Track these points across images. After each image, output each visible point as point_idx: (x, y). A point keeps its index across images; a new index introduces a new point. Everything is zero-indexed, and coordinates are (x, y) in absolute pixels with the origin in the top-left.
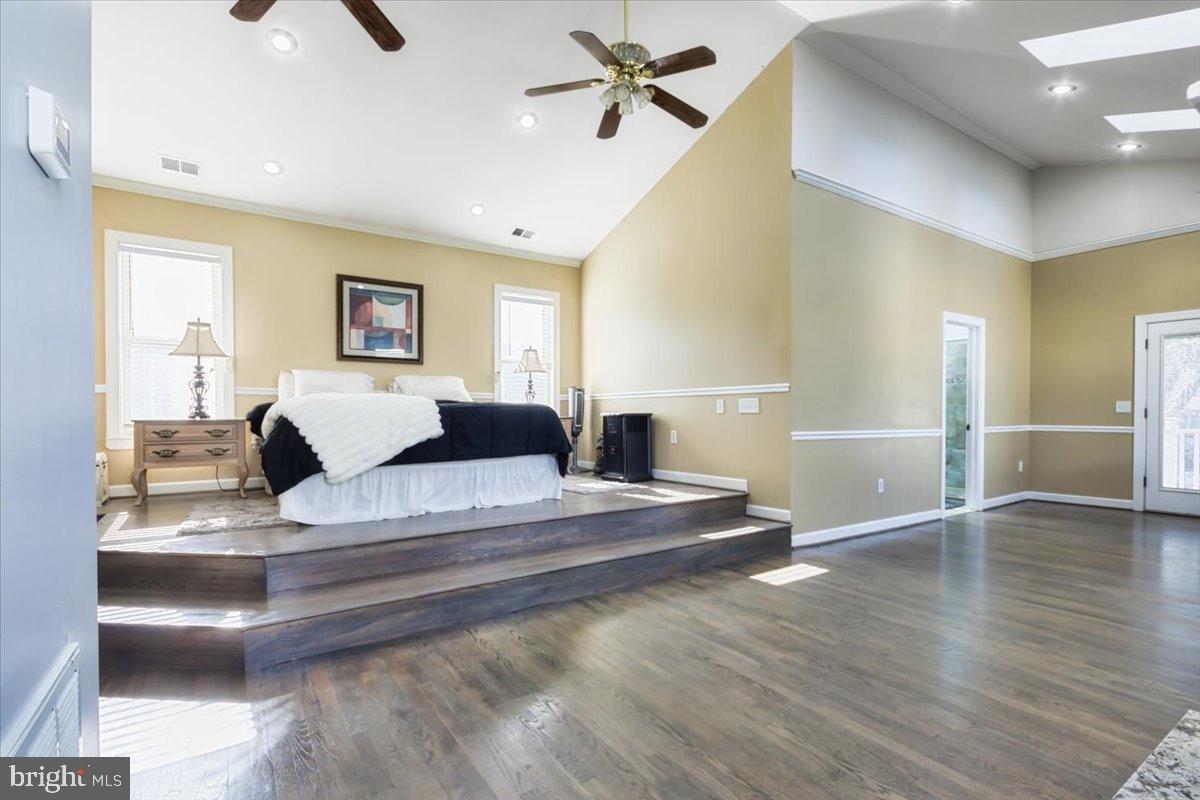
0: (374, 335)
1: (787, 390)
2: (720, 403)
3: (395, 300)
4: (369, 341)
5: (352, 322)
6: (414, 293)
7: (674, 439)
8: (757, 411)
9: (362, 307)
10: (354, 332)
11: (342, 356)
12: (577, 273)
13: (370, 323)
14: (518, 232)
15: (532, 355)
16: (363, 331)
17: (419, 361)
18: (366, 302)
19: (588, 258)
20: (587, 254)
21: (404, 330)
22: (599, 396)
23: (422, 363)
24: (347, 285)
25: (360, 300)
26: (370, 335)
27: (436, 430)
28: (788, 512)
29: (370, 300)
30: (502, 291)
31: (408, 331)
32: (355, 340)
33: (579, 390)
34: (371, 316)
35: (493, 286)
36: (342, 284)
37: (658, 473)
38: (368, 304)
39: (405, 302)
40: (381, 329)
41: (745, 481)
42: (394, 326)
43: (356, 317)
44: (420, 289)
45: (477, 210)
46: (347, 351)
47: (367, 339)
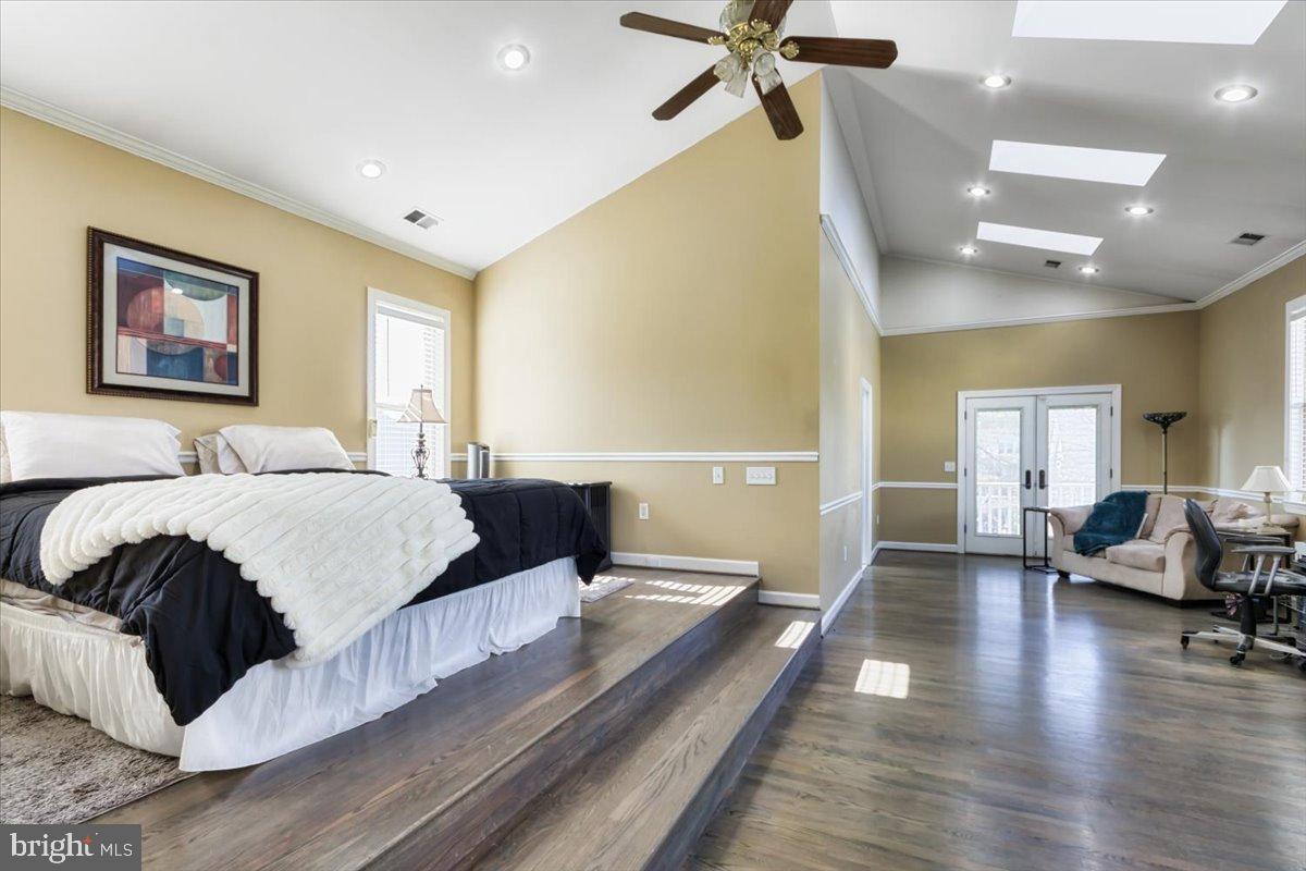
0: (167, 349)
1: (816, 459)
2: (717, 473)
3: (208, 291)
4: (156, 360)
5: (122, 322)
6: (243, 284)
7: (644, 513)
8: (773, 482)
9: (143, 297)
10: (125, 341)
11: (97, 385)
12: (470, 289)
13: (159, 327)
14: (414, 217)
15: (426, 397)
16: (144, 342)
17: (251, 400)
18: (150, 287)
19: (483, 270)
20: (485, 267)
21: (224, 347)
22: (506, 456)
23: (256, 404)
24: (112, 253)
25: (137, 284)
26: (159, 349)
27: (462, 537)
28: (817, 597)
29: (160, 285)
30: (378, 299)
31: (231, 348)
32: (126, 357)
33: (484, 448)
34: (162, 314)
35: (366, 289)
36: (102, 247)
37: (618, 557)
38: (154, 292)
39: (225, 298)
40: (180, 340)
41: (756, 563)
42: (206, 338)
43: (130, 315)
44: (253, 278)
45: (371, 171)
46: (110, 377)
47: (153, 356)
